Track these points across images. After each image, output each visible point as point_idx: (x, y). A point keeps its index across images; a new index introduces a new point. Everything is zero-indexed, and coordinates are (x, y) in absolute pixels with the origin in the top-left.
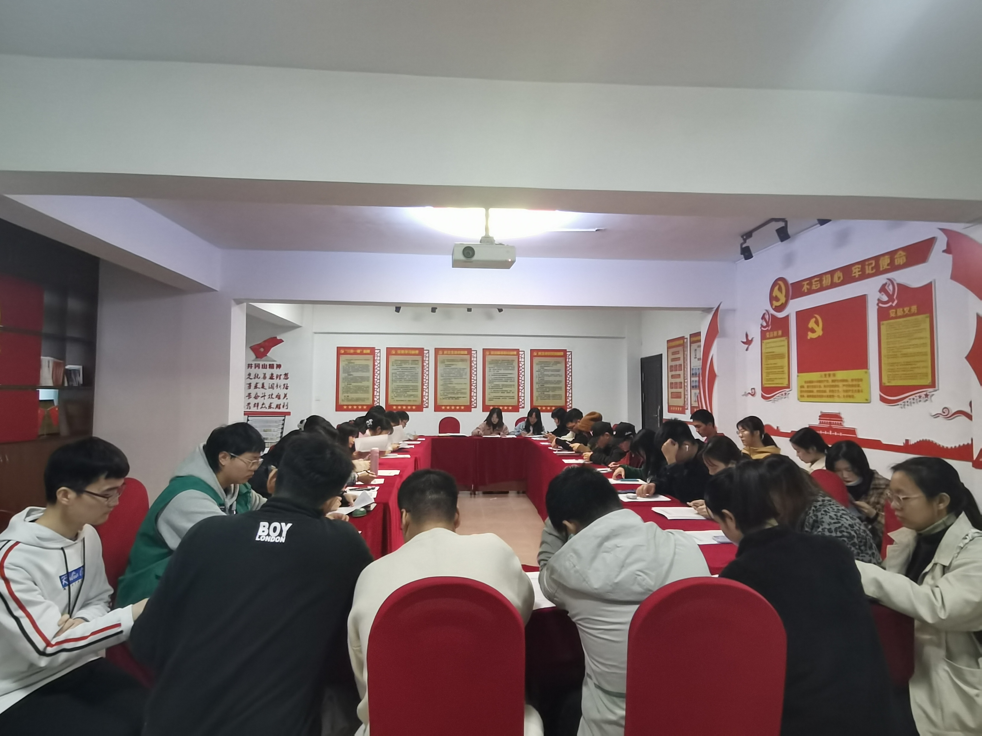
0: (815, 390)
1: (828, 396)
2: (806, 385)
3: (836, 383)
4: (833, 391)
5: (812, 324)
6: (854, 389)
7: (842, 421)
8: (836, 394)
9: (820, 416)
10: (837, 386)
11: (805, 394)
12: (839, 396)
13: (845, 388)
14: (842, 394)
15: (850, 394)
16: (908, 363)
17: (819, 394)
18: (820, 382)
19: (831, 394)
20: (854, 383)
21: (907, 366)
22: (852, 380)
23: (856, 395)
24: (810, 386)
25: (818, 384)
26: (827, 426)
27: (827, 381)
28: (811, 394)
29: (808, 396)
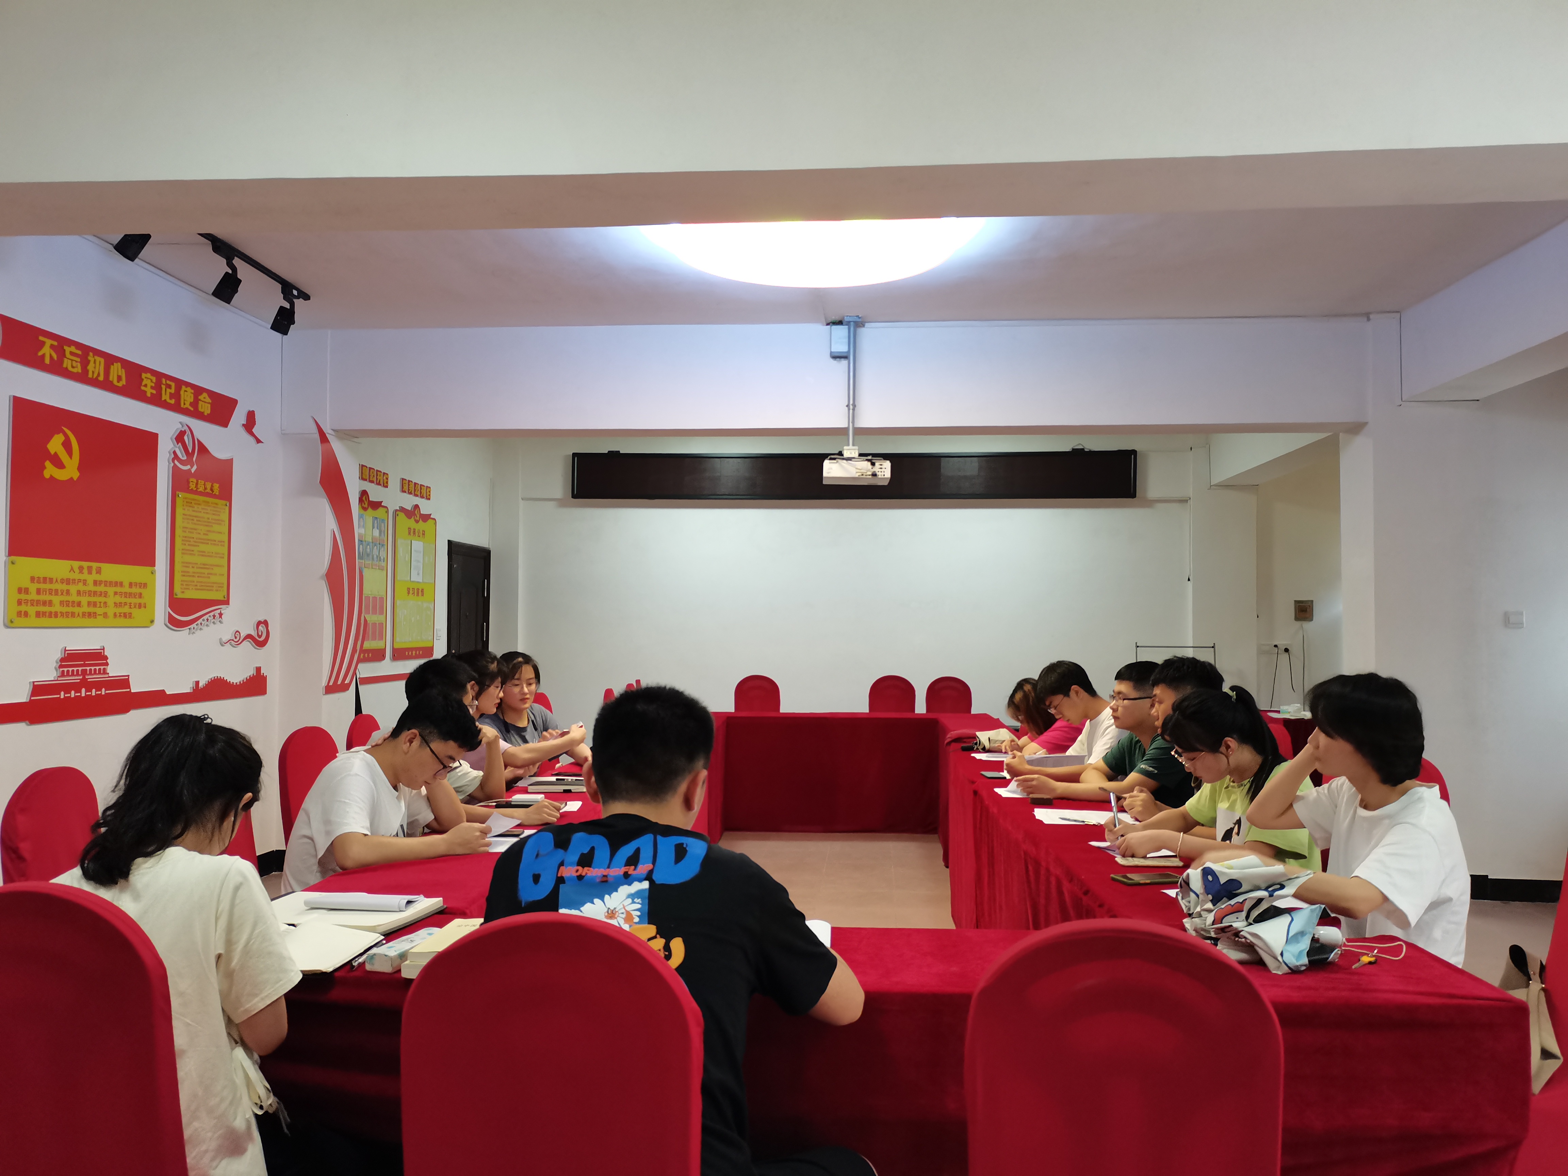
0: (56, 600)
1: (84, 615)
2: (33, 588)
3: (102, 588)
4: (95, 604)
5: (55, 445)
6: (133, 601)
7: (107, 664)
8: (99, 611)
9: (62, 660)
10: (106, 594)
11: (32, 610)
12: (105, 615)
13: (118, 599)
14: (111, 610)
15: (126, 609)
16: (204, 566)
17: (65, 609)
18: (68, 582)
19: (92, 610)
20: (134, 590)
21: (203, 571)
22: (131, 585)
23: (135, 612)
24: (45, 590)
25: (65, 587)
26: (76, 679)
27: (85, 582)
28: (46, 609)
29: (38, 615)
